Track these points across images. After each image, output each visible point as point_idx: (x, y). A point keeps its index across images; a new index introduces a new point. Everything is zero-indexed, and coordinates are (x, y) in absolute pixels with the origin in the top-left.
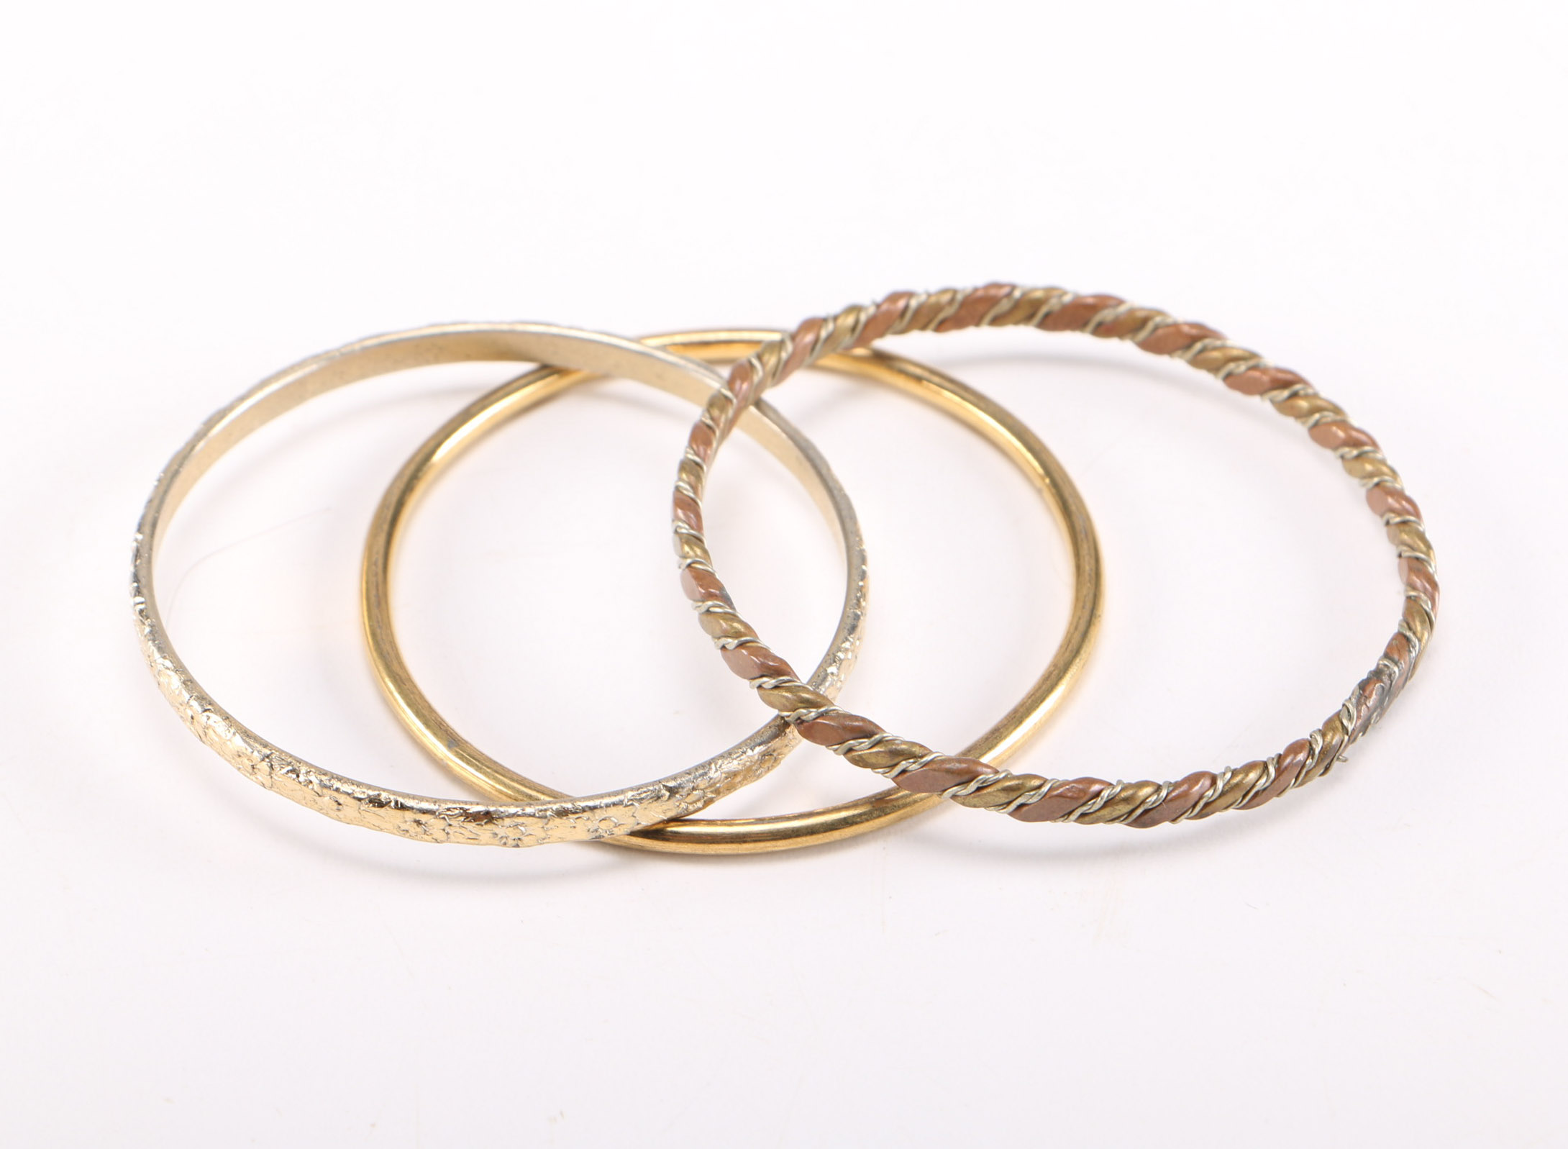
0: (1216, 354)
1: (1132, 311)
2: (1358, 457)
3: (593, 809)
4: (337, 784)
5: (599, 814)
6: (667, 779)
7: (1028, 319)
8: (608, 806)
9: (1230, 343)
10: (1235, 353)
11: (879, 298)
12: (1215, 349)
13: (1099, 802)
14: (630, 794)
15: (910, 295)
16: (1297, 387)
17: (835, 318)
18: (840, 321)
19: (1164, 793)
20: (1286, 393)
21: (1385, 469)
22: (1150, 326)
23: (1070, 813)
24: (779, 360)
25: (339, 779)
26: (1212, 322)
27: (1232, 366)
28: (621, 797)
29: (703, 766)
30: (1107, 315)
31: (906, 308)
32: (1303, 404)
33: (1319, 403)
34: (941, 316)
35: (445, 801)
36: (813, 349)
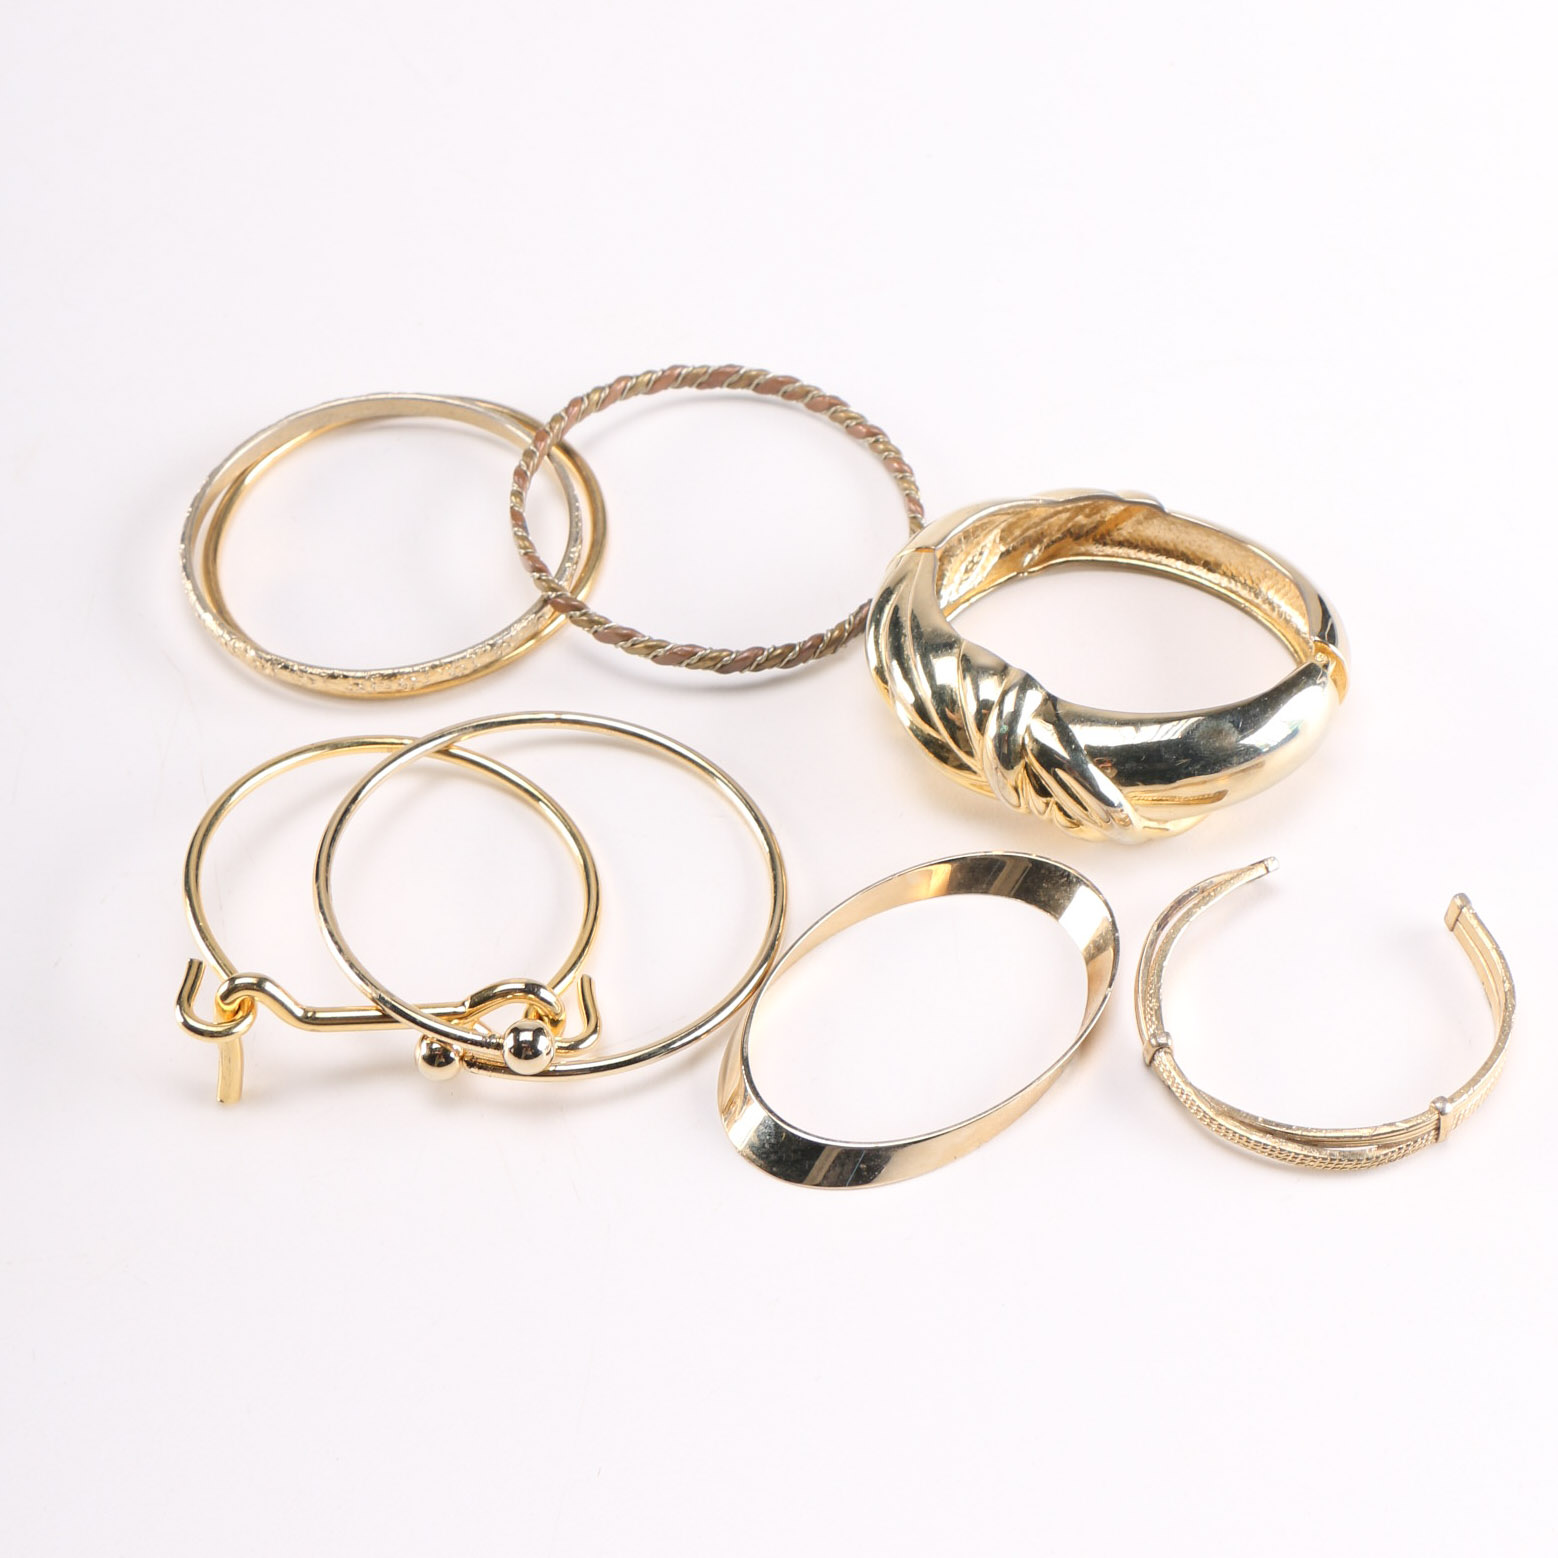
0: (842, 415)
1: (802, 386)
2: (902, 478)
3: (451, 662)
4: (309, 670)
5: (454, 665)
6: (488, 640)
7: (748, 386)
8: (458, 660)
9: (851, 409)
10: (853, 415)
11: (666, 367)
12: (842, 411)
13: (696, 658)
14: (470, 651)
15: (683, 367)
16: (880, 436)
17: (637, 377)
18: (640, 379)
19: (733, 656)
20: (873, 439)
21: (913, 487)
22: (810, 396)
23: (681, 663)
24: (600, 397)
25: (311, 667)
26: (843, 397)
27: (848, 422)
28: (465, 654)
29: (506, 629)
30: (789, 388)
31: (679, 374)
32: (881, 447)
33: (890, 447)
34: (699, 381)
35: (370, 670)
36: (622, 393)
